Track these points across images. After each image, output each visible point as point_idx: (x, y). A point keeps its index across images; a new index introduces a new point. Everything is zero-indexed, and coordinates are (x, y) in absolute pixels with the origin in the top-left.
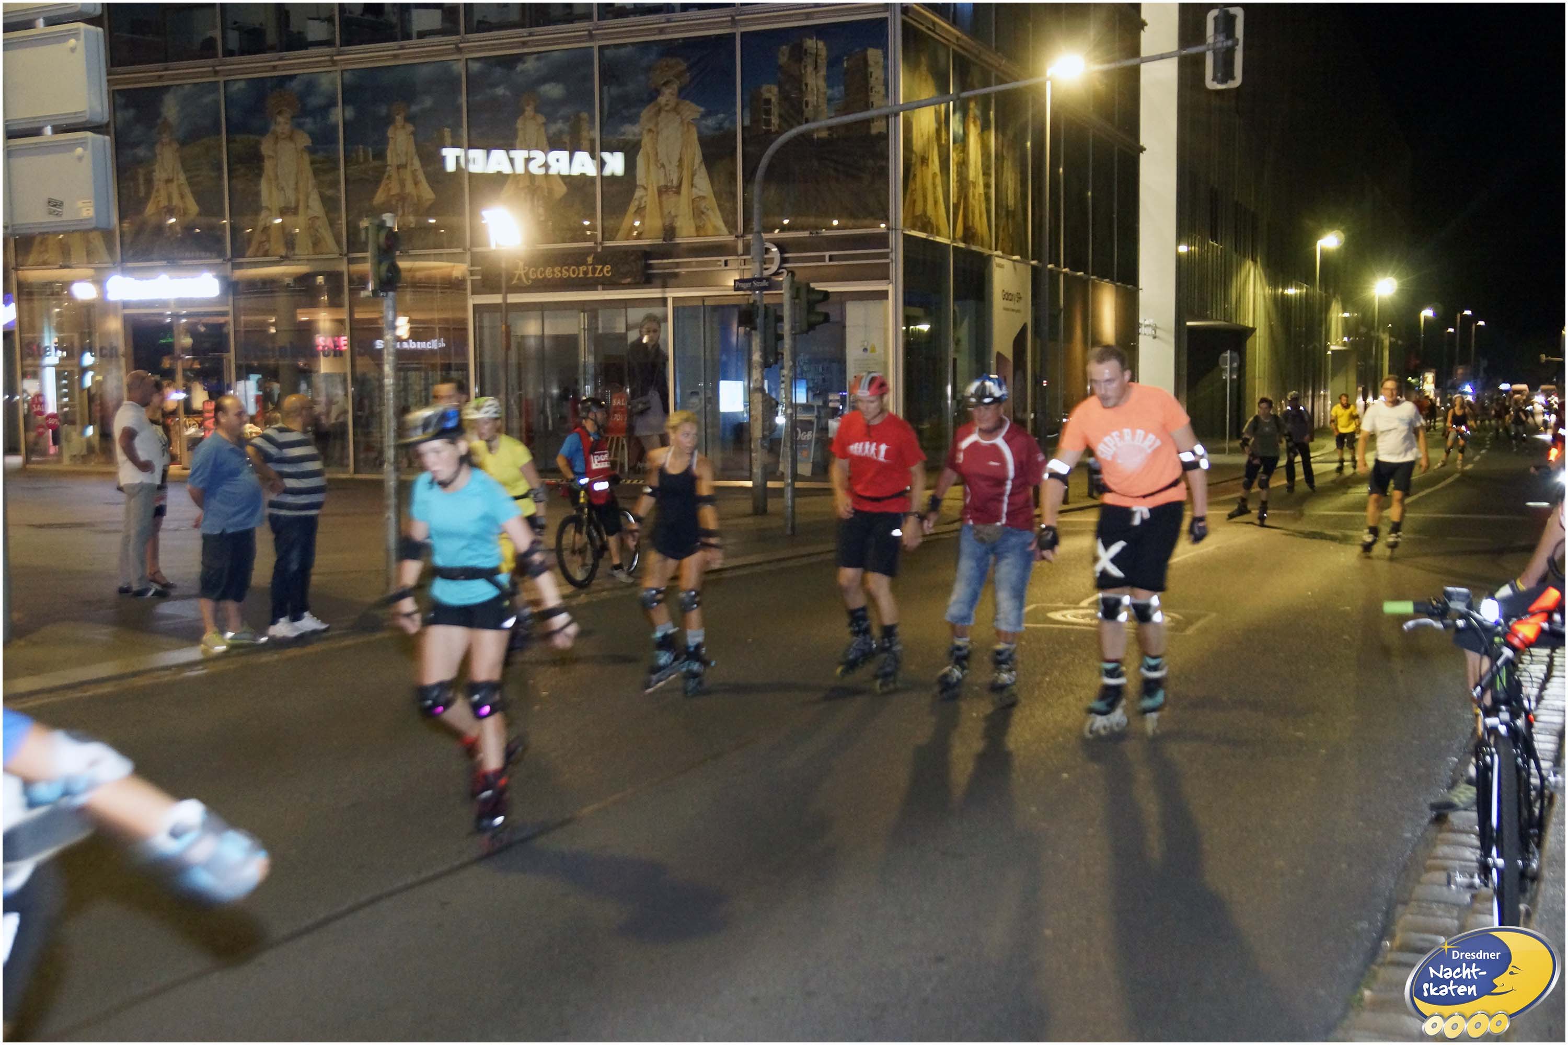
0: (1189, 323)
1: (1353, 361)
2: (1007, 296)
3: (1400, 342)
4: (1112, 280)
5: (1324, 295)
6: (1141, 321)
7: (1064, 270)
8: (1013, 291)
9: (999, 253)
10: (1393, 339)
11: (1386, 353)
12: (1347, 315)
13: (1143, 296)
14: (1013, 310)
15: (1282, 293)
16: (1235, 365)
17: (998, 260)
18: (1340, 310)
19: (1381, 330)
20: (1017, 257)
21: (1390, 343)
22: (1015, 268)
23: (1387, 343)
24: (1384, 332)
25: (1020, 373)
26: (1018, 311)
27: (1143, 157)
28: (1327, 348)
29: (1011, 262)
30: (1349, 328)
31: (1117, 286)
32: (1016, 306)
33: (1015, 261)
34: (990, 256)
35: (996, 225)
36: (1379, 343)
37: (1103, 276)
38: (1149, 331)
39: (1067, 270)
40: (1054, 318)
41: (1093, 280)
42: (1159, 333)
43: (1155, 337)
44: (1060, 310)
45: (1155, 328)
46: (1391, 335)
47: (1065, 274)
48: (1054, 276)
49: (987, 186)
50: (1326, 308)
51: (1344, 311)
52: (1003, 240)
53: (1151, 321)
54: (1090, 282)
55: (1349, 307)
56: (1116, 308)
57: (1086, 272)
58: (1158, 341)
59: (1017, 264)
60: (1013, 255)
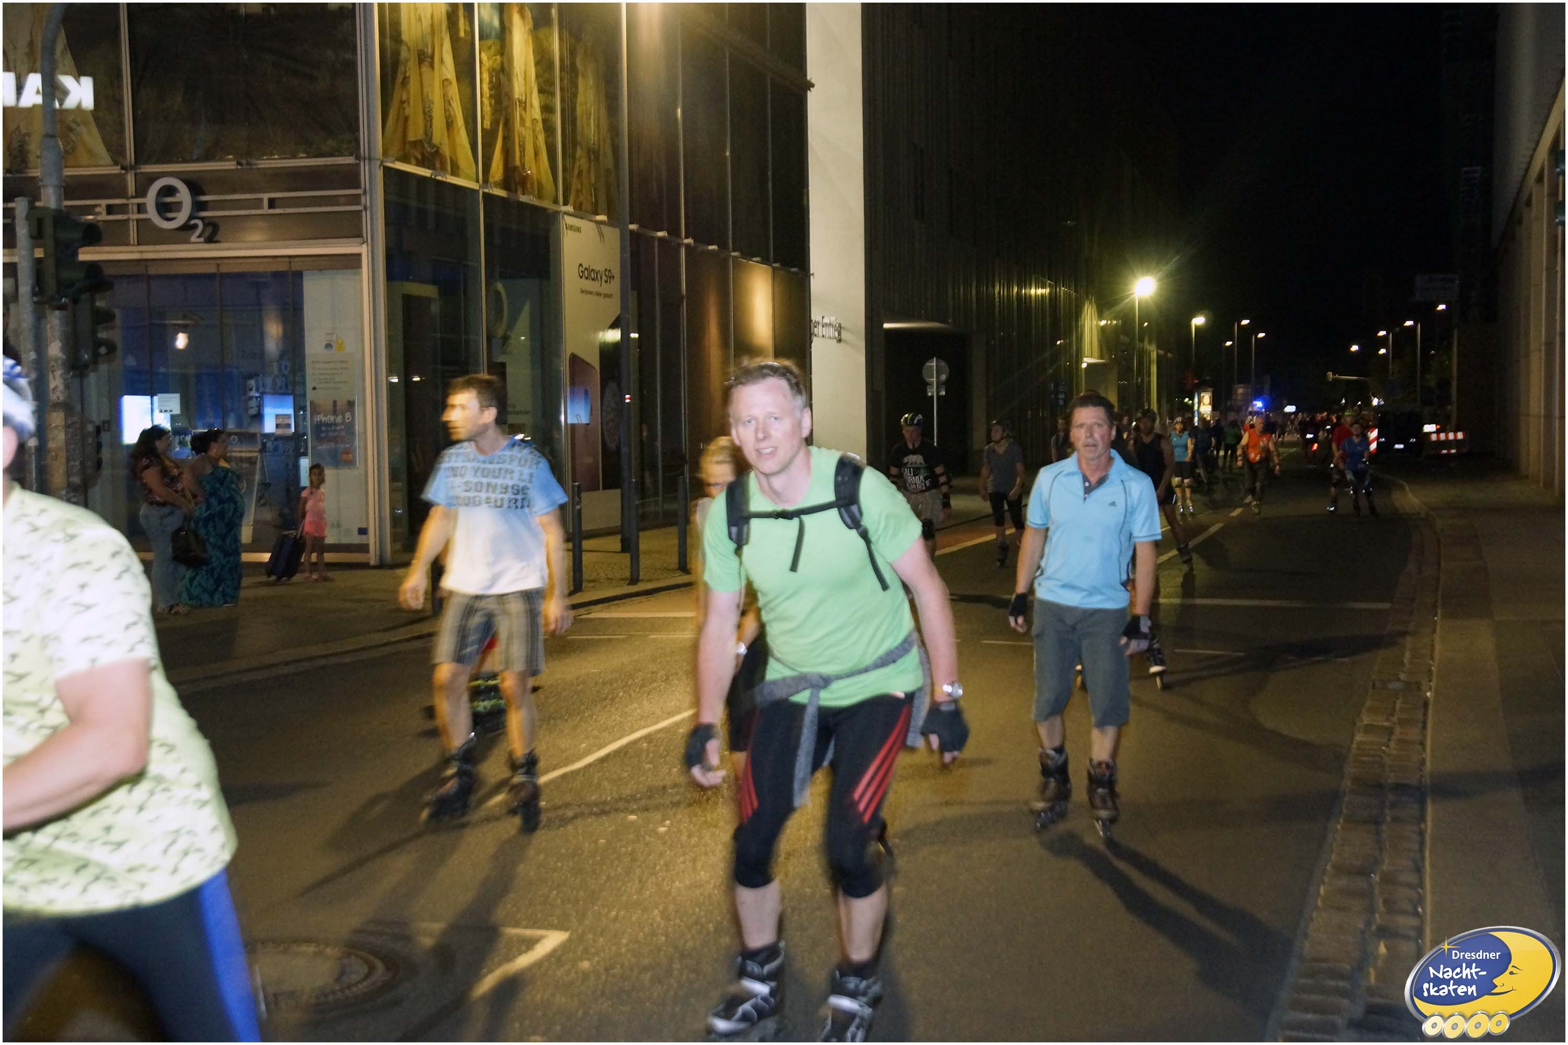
0: (887, 326)
1: (1113, 376)
2: (587, 273)
3: (1169, 355)
4: (765, 261)
6: (815, 315)
7: (686, 241)
8: (600, 267)
9: (570, 208)
10: (1161, 352)
11: (1154, 369)
12: (1103, 323)
13: (816, 285)
14: (598, 294)
16: (943, 377)
17: (569, 220)
18: (1095, 316)
19: (1146, 342)
20: (602, 218)
22: (601, 235)
23: (1154, 356)
24: (1150, 342)
25: (613, 386)
26: (607, 296)
27: (813, 99)
28: (1079, 361)
29: (593, 225)
30: (1108, 340)
31: (774, 269)
32: (605, 288)
33: (598, 223)
34: (558, 212)
35: (565, 169)
38: (831, 332)
39: (689, 241)
40: (671, 306)
41: (735, 258)
42: (844, 335)
43: (840, 341)
44: (683, 298)
45: (839, 329)
46: (1159, 347)
47: (688, 246)
48: (669, 249)
49: (547, 109)
50: (1077, 314)
51: (1101, 317)
52: (578, 192)
53: (833, 319)
54: (731, 260)
55: (1106, 313)
56: (774, 299)
57: (723, 245)
58: (842, 344)
59: (605, 229)
60: (597, 213)
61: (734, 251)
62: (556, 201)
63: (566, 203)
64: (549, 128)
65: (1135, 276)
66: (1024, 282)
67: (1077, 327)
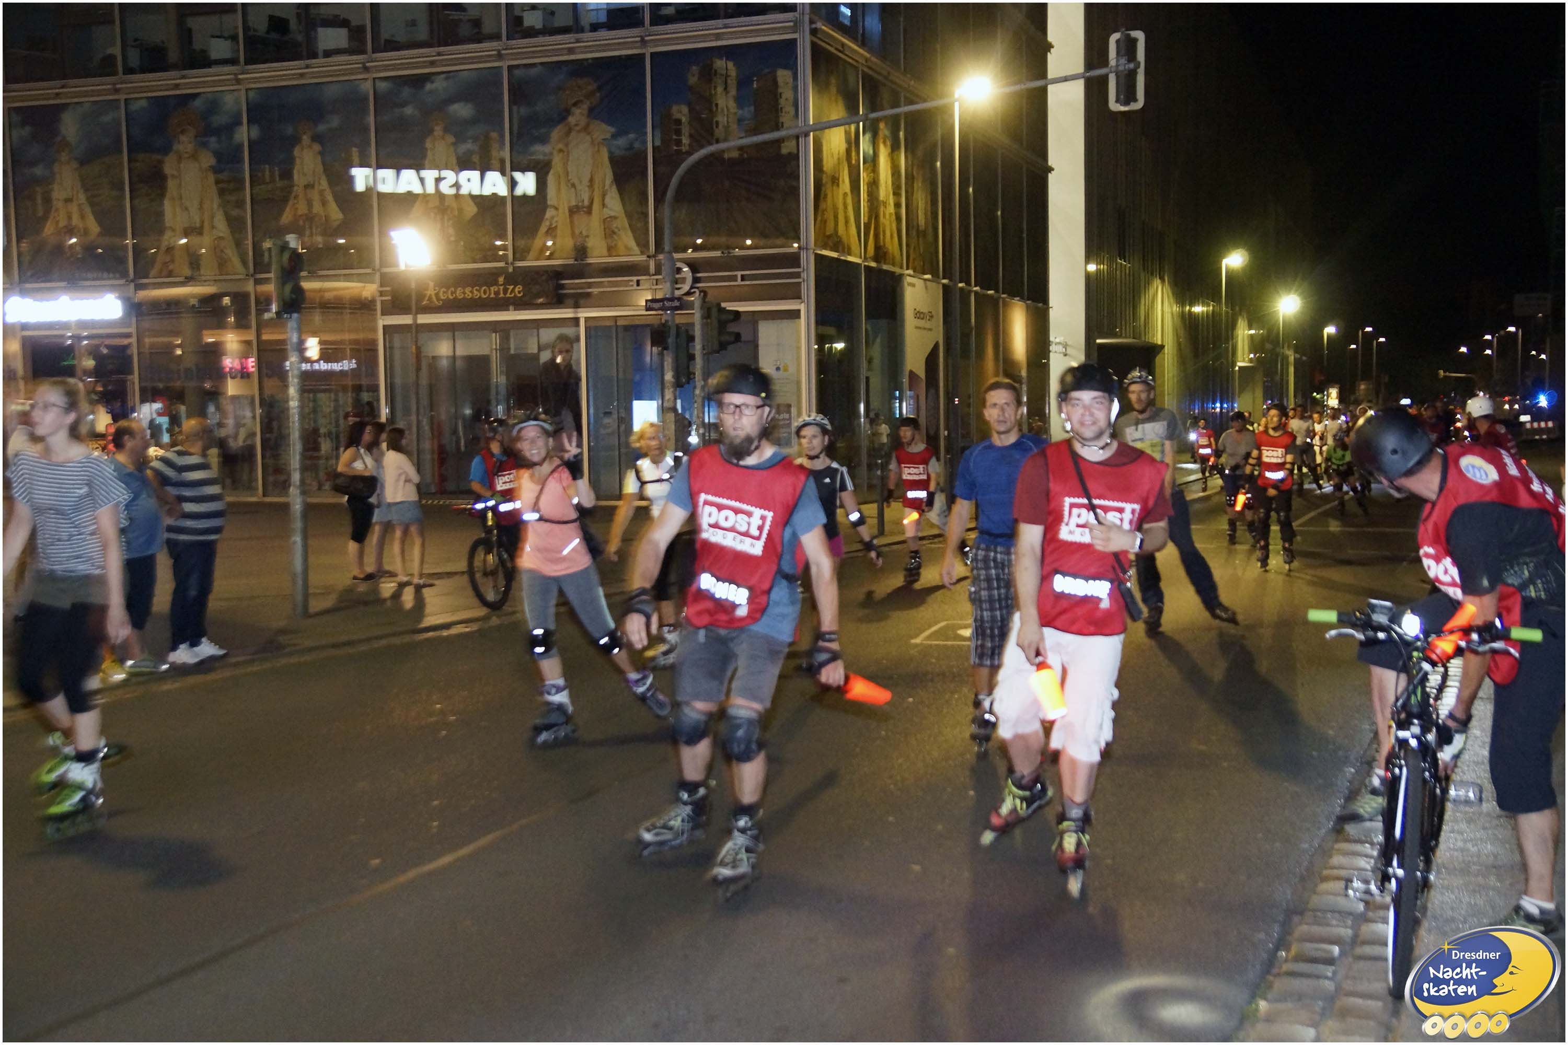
0: (1098, 341)
1: (1259, 377)
2: (919, 315)
3: (1304, 358)
4: (1022, 298)
5: (1229, 310)
6: (1052, 339)
7: (975, 289)
8: (925, 310)
9: (910, 272)
10: (1298, 356)
11: (1292, 370)
12: (1253, 332)
13: (1053, 314)
14: (925, 329)
15: (1189, 311)
17: (909, 279)
18: (1246, 327)
19: (1286, 348)
20: (928, 276)
21: (1295, 359)
22: (926, 288)
23: (1292, 359)
24: (1289, 349)
25: (932, 391)
26: (930, 330)
27: (1051, 177)
28: (1234, 365)
29: (922, 281)
30: (1256, 345)
31: (1027, 305)
32: (928, 325)
33: (925, 280)
35: (908, 245)
36: (1285, 358)
37: (1012, 295)
38: (1060, 349)
39: (977, 288)
40: (966, 336)
41: (1004, 299)
42: (1069, 351)
43: (1065, 355)
44: (972, 329)
45: (1065, 346)
46: (1296, 352)
47: (976, 293)
48: (964, 294)
49: (897, 205)
50: (1233, 326)
51: (1250, 328)
52: (914, 259)
53: (1062, 339)
54: (1001, 301)
55: (1254, 325)
56: (1027, 326)
57: (997, 291)
58: (1067, 357)
59: (928, 283)
60: (925, 274)
63: (907, 269)
64: (898, 218)
65: (1280, 296)
66: (1191, 305)
67: (1232, 337)
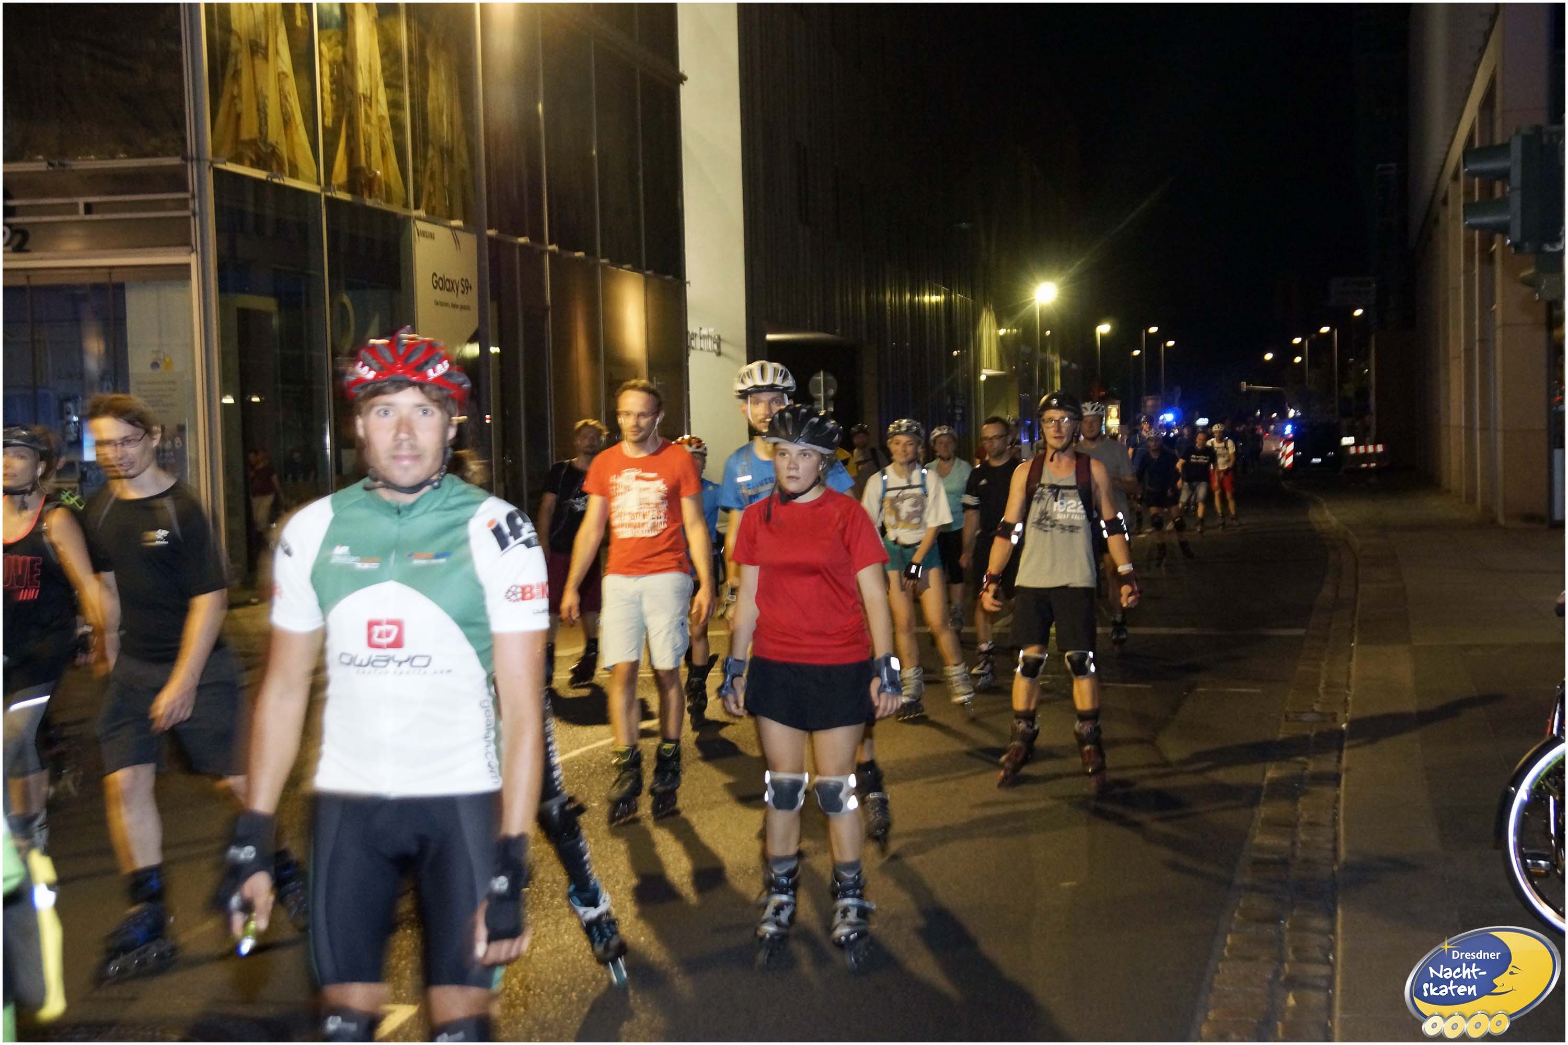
0: (770, 337)
1: (1014, 387)
2: (441, 283)
3: (1074, 366)
4: (637, 268)
5: (970, 301)
6: (692, 329)
7: (551, 248)
8: (456, 276)
9: (421, 213)
10: (1065, 363)
12: (1002, 332)
13: (693, 293)
14: (454, 306)
16: (832, 392)
17: (421, 225)
18: (993, 324)
19: (1049, 350)
20: (458, 223)
21: (1062, 367)
22: (457, 241)
23: (1057, 366)
24: (1053, 352)
26: (464, 308)
27: (685, 91)
28: (977, 373)
29: (447, 231)
30: (1007, 349)
31: (646, 277)
32: (462, 300)
33: (454, 229)
34: (409, 218)
35: (415, 171)
36: (1045, 366)
37: (619, 261)
38: (710, 344)
39: (554, 247)
41: (604, 266)
42: (724, 348)
44: (546, 310)
46: (1063, 357)
47: (552, 253)
48: (532, 256)
49: (395, 105)
50: (974, 323)
51: (1000, 326)
52: (431, 194)
53: (711, 331)
54: (599, 269)
55: (1005, 321)
56: (646, 312)
57: (590, 252)
58: (721, 359)
59: (460, 235)
60: (452, 218)
61: (603, 258)
62: (406, 205)
63: (417, 207)
64: (397, 126)
65: (1037, 282)
66: (917, 289)
67: (974, 334)
